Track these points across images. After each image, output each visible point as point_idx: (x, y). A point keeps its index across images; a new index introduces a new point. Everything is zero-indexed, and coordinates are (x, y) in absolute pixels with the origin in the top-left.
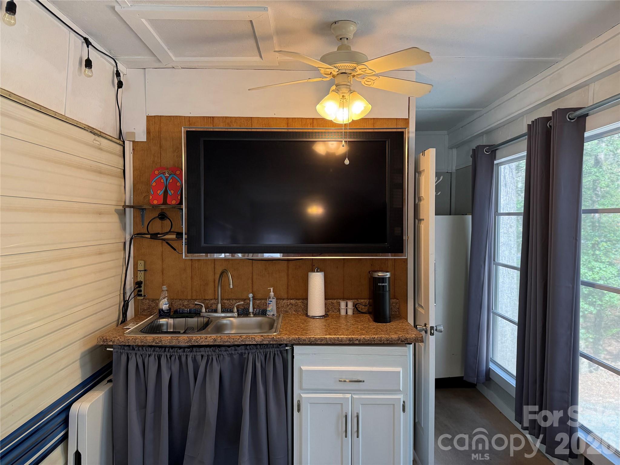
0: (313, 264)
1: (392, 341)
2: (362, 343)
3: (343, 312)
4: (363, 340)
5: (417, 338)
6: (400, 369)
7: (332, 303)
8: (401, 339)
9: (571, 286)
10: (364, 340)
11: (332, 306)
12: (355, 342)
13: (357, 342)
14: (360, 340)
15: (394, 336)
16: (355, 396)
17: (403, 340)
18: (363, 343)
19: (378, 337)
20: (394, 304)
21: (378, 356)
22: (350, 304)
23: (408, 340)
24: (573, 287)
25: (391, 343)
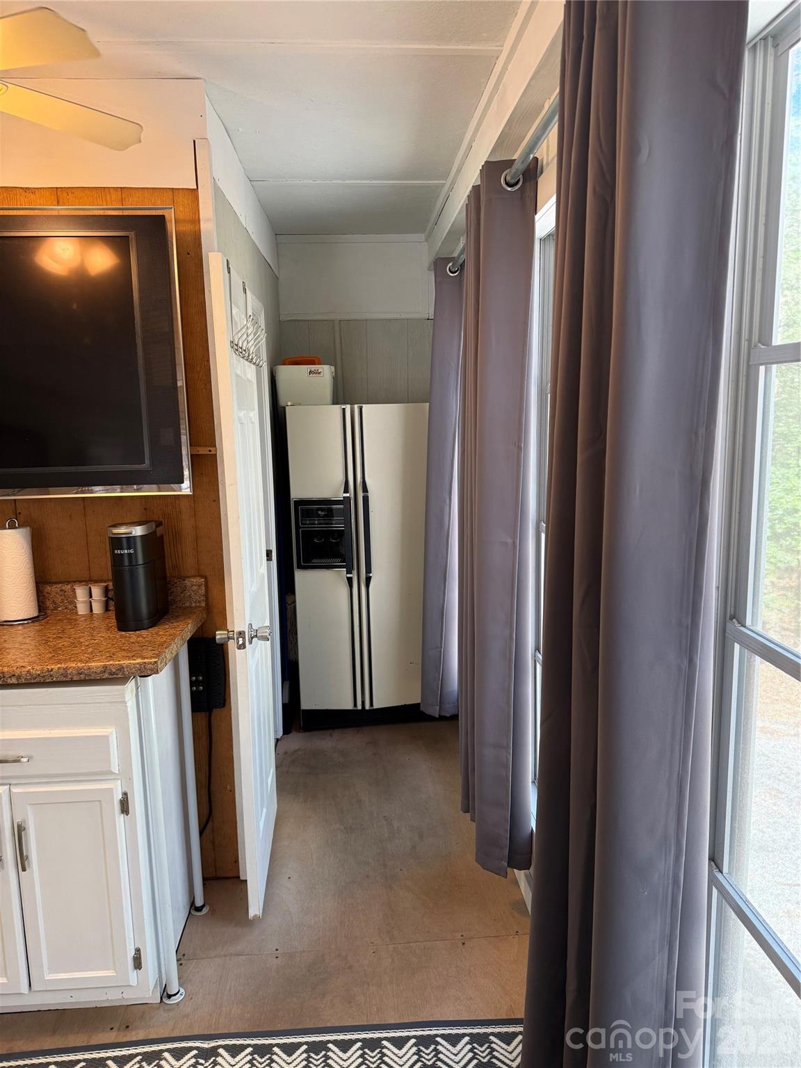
0: (18, 512)
1: (90, 675)
2: (23, 681)
3: (82, 609)
4: (26, 675)
5: (144, 667)
6: (111, 732)
7: (62, 590)
8: (110, 670)
9: (509, 541)
10: (28, 675)
11: (63, 597)
12: (9, 681)
13: (14, 681)
14: (19, 677)
15: (96, 665)
16: (15, 790)
17: (114, 670)
18: (26, 682)
19: (59, 668)
20: (195, 588)
21: (63, 706)
22: (97, 592)
23: (124, 671)
24: (514, 543)
25: (87, 678)
